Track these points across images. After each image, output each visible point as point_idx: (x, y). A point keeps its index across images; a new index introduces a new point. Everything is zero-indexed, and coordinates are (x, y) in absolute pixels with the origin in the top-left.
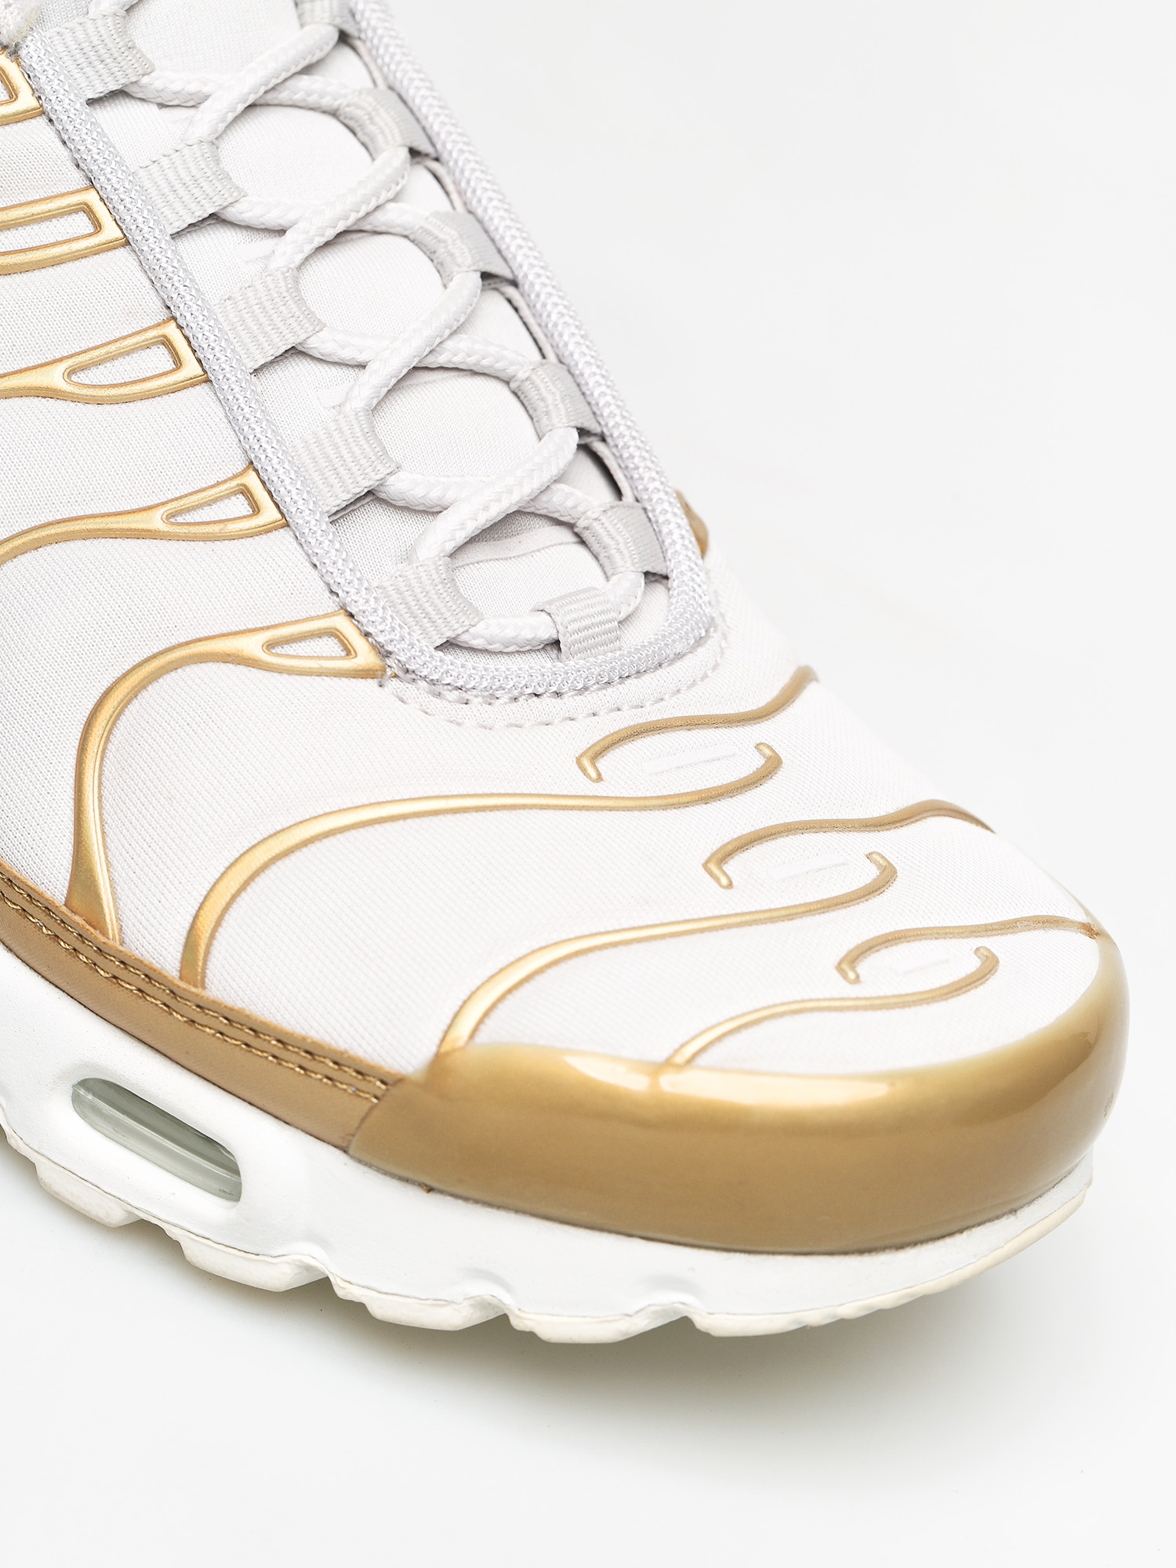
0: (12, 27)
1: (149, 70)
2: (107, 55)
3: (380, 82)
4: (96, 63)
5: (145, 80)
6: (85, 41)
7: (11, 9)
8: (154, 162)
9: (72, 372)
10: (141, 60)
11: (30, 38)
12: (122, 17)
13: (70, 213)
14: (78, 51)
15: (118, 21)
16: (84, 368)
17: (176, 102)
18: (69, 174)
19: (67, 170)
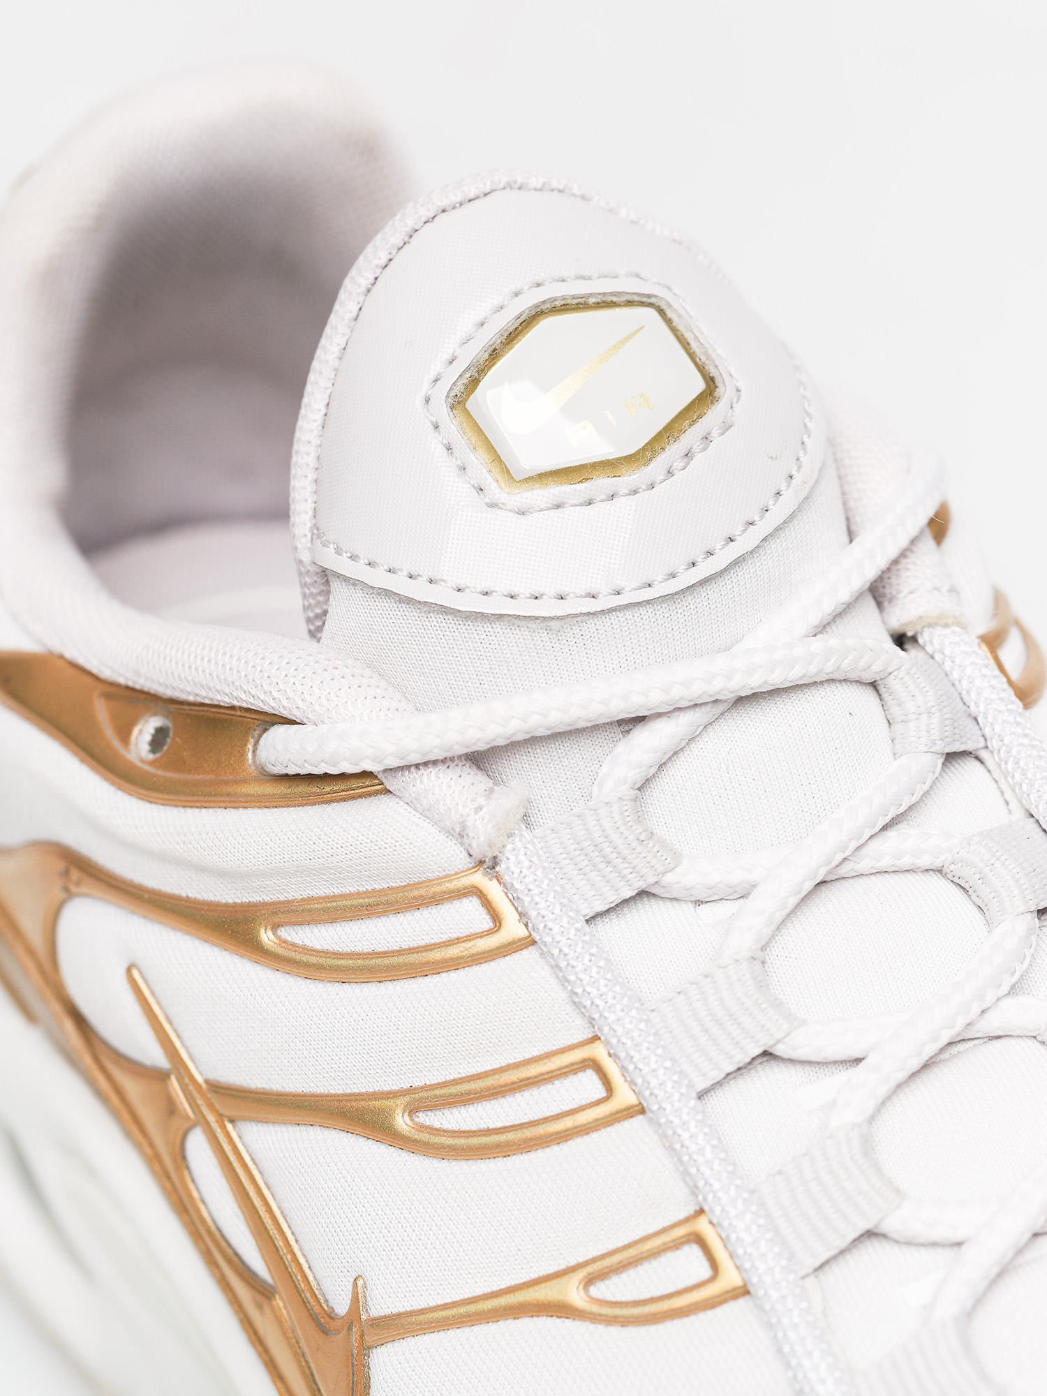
0: (482, 839)
1: (672, 865)
2: (615, 855)
3: (1014, 805)
4: (603, 865)
5: (668, 878)
6: (585, 840)
7: (481, 813)
8: (679, 993)
9: (589, 1281)
10: (659, 854)
11: (509, 847)
12: (632, 800)
13: (575, 1072)
14: (578, 852)
15: (626, 808)
16: (603, 1275)
17: (716, 897)
18: (570, 1020)
19: (567, 1017)
